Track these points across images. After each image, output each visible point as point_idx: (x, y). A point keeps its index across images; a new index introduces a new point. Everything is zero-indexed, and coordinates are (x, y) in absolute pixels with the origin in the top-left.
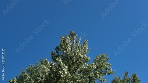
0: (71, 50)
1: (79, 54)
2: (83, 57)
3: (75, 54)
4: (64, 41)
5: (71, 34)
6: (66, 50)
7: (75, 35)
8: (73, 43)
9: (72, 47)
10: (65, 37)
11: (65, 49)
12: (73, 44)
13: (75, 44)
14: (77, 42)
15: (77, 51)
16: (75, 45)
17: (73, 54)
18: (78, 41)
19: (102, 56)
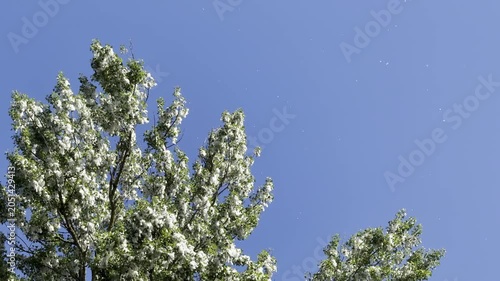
0: (112, 207)
1: (172, 241)
2: (212, 266)
3: (137, 244)
4: (42, 139)
5: (97, 77)
6: (64, 209)
7: (134, 77)
8: (124, 147)
9: (114, 185)
10: (51, 100)
11: (53, 203)
12: (122, 161)
13: (137, 152)
14: (151, 142)
15: (149, 218)
16: (135, 168)
17: (117, 242)
18: (162, 128)
19: (377, 241)
